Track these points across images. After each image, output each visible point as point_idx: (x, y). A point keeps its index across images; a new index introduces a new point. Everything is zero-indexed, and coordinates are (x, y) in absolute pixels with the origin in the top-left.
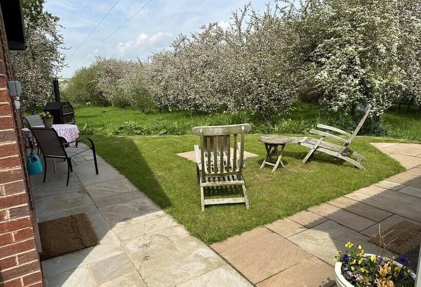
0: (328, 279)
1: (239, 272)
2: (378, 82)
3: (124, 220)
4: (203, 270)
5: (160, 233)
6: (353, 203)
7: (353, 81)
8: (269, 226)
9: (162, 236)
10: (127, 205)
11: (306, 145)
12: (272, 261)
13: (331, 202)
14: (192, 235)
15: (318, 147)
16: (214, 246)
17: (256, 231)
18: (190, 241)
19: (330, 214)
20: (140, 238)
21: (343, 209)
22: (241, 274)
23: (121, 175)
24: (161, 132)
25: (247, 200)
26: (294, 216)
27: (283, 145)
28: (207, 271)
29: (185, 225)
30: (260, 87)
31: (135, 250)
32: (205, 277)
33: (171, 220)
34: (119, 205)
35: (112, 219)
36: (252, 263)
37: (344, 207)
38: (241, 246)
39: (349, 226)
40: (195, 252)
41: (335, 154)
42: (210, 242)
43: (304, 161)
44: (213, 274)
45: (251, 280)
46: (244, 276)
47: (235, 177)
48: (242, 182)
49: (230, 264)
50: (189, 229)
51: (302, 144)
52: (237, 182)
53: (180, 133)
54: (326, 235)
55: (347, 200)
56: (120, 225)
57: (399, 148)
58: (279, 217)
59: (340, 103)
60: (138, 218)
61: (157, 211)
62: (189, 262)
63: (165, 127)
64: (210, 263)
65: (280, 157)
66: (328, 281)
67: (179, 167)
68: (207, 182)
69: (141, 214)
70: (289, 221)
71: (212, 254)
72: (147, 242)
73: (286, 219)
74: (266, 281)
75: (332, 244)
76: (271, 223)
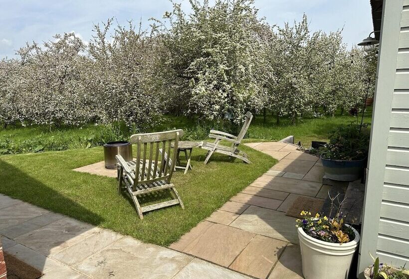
0: (277, 248)
1: (209, 262)
2: (241, 95)
3: (58, 244)
4: (176, 269)
5: (109, 247)
6: (260, 190)
7: (222, 94)
8: (208, 219)
9: (113, 250)
10: (49, 228)
11: (206, 148)
12: (230, 246)
13: (243, 192)
14: (145, 242)
15: (216, 149)
16: (172, 246)
17: (201, 226)
18: (147, 248)
19: (248, 201)
20: (89, 257)
21: (255, 195)
22: (212, 263)
23: (16, 200)
24: (36, 149)
25: (180, 201)
26: (223, 207)
27: (191, 149)
28: (181, 269)
29: (132, 235)
30: (133, 99)
31: (93, 270)
32: (182, 273)
33: (113, 234)
34: (37, 231)
35: (40, 247)
36: (215, 251)
37: (255, 193)
38: (196, 241)
39: (267, 207)
40: (158, 257)
41: (229, 154)
42: (167, 244)
43: (205, 162)
44: (188, 269)
45: (223, 265)
46: (215, 264)
47: (163, 181)
48: (171, 185)
49: (197, 257)
50: (138, 238)
51: (202, 147)
52: (167, 186)
53: (61, 148)
54: (255, 217)
55: (254, 188)
56: (55, 251)
57: (264, 146)
58: (213, 210)
59: (215, 113)
60: (74, 239)
61: (90, 229)
62: (157, 266)
63: (40, 143)
64: (179, 262)
65: (189, 160)
66: (278, 250)
67: (85, 182)
68: (139, 191)
69: (74, 235)
70: (222, 212)
71: (175, 254)
72: (101, 259)
73: (218, 210)
74: (234, 262)
75: (264, 223)
76: (209, 216)
